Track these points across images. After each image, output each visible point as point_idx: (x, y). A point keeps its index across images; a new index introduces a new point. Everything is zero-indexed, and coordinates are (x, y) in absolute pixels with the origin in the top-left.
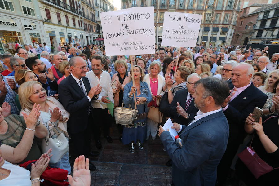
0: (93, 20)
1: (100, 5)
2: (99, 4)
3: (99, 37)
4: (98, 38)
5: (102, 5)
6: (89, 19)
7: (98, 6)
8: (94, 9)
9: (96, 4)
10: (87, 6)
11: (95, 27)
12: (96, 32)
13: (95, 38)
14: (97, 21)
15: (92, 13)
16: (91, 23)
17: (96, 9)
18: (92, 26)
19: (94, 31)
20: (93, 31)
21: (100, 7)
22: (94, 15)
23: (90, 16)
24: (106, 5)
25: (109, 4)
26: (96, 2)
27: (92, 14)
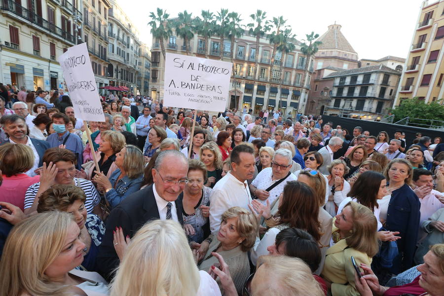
0: (102, 57)
1: (118, 36)
2: (116, 35)
3: (110, 85)
4: (108, 85)
5: (121, 36)
6: (95, 55)
7: (114, 37)
8: (106, 40)
9: (111, 34)
10: (94, 34)
11: (104, 67)
12: (106, 76)
13: (104, 86)
14: (109, 59)
15: (103, 45)
16: (97, 60)
17: (110, 41)
18: (100, 66)
19: (103, 74)
20: (100, 74)
21: (118, 39)
22: (105, 49)
23: (97, 49)
24: (128, 37)
25: (133, 37)
26: (110, 31)
27: (102, 47)
